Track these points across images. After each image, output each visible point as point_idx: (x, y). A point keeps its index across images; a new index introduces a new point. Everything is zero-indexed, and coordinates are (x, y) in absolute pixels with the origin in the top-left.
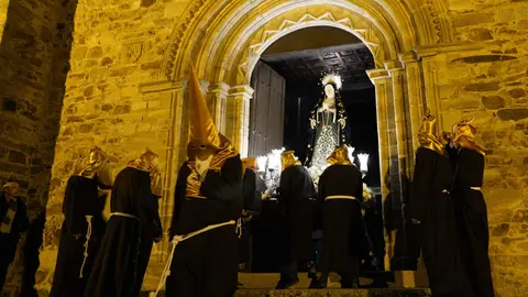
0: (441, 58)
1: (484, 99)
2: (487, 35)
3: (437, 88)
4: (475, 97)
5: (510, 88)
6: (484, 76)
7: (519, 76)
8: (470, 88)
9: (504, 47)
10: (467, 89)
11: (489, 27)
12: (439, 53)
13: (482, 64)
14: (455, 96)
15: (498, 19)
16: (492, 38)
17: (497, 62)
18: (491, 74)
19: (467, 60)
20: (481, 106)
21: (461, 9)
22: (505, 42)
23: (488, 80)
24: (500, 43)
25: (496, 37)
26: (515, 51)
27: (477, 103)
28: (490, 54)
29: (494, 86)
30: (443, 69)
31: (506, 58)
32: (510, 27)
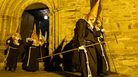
0: (63, 11)
1: (72, 21)
2: (74, 5)
3: (62, 18)
4: (70, 20)
5: (78, 18)
6: (73, 15)
7: (81, 15)
8: (69, 18)
9: (78, 8)
10: (68, 19)
11: (75, 3)
12: (63, 9)
13: (73, 12)
14: (65, 20)
15: (77, 1)
16: (75, 6)
17: (76, 12)
18: (74, 15)
19: (69, 11)
20: (71, 23)
22: (78, 7)
23: (74, 16)
24: (77, 7)
25: (76, 5)
26: (80, 9)
27: (70, 22)
28: (75, 10)
29: (75, 18)
30: (63, 13)
31: (78, 11)
32: (80, 3)
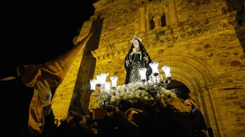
0: (216, 89)
1: (234, 102)
2: (231, 81)
3: (216, 99)
4: (231, 101)
5: (242, 98)
6: (232, 95)
8: (228, 98)
9: (238, 85)
11: (231, 78)
12: (215, 87)
13: (231, 91)
14: (223, 101)
15: (234, 76)
17: (236, 90)
18: (235, 94)
19: (225, 89)
20: (233, 104)
21: (220, 73)
22: (238, 83)
23: (234, 96)
24: (236, 84)
25: (234, 82)
26: (242, 86)
27: (231, 103)
28: (233, 87)
29: (236, 98)
30: (217, 92)
31: (239, 88)
32: (239, 78)
